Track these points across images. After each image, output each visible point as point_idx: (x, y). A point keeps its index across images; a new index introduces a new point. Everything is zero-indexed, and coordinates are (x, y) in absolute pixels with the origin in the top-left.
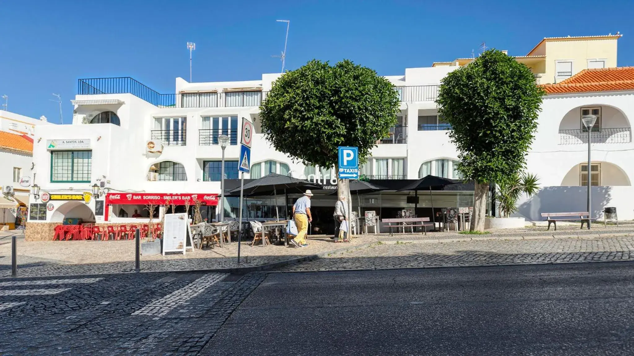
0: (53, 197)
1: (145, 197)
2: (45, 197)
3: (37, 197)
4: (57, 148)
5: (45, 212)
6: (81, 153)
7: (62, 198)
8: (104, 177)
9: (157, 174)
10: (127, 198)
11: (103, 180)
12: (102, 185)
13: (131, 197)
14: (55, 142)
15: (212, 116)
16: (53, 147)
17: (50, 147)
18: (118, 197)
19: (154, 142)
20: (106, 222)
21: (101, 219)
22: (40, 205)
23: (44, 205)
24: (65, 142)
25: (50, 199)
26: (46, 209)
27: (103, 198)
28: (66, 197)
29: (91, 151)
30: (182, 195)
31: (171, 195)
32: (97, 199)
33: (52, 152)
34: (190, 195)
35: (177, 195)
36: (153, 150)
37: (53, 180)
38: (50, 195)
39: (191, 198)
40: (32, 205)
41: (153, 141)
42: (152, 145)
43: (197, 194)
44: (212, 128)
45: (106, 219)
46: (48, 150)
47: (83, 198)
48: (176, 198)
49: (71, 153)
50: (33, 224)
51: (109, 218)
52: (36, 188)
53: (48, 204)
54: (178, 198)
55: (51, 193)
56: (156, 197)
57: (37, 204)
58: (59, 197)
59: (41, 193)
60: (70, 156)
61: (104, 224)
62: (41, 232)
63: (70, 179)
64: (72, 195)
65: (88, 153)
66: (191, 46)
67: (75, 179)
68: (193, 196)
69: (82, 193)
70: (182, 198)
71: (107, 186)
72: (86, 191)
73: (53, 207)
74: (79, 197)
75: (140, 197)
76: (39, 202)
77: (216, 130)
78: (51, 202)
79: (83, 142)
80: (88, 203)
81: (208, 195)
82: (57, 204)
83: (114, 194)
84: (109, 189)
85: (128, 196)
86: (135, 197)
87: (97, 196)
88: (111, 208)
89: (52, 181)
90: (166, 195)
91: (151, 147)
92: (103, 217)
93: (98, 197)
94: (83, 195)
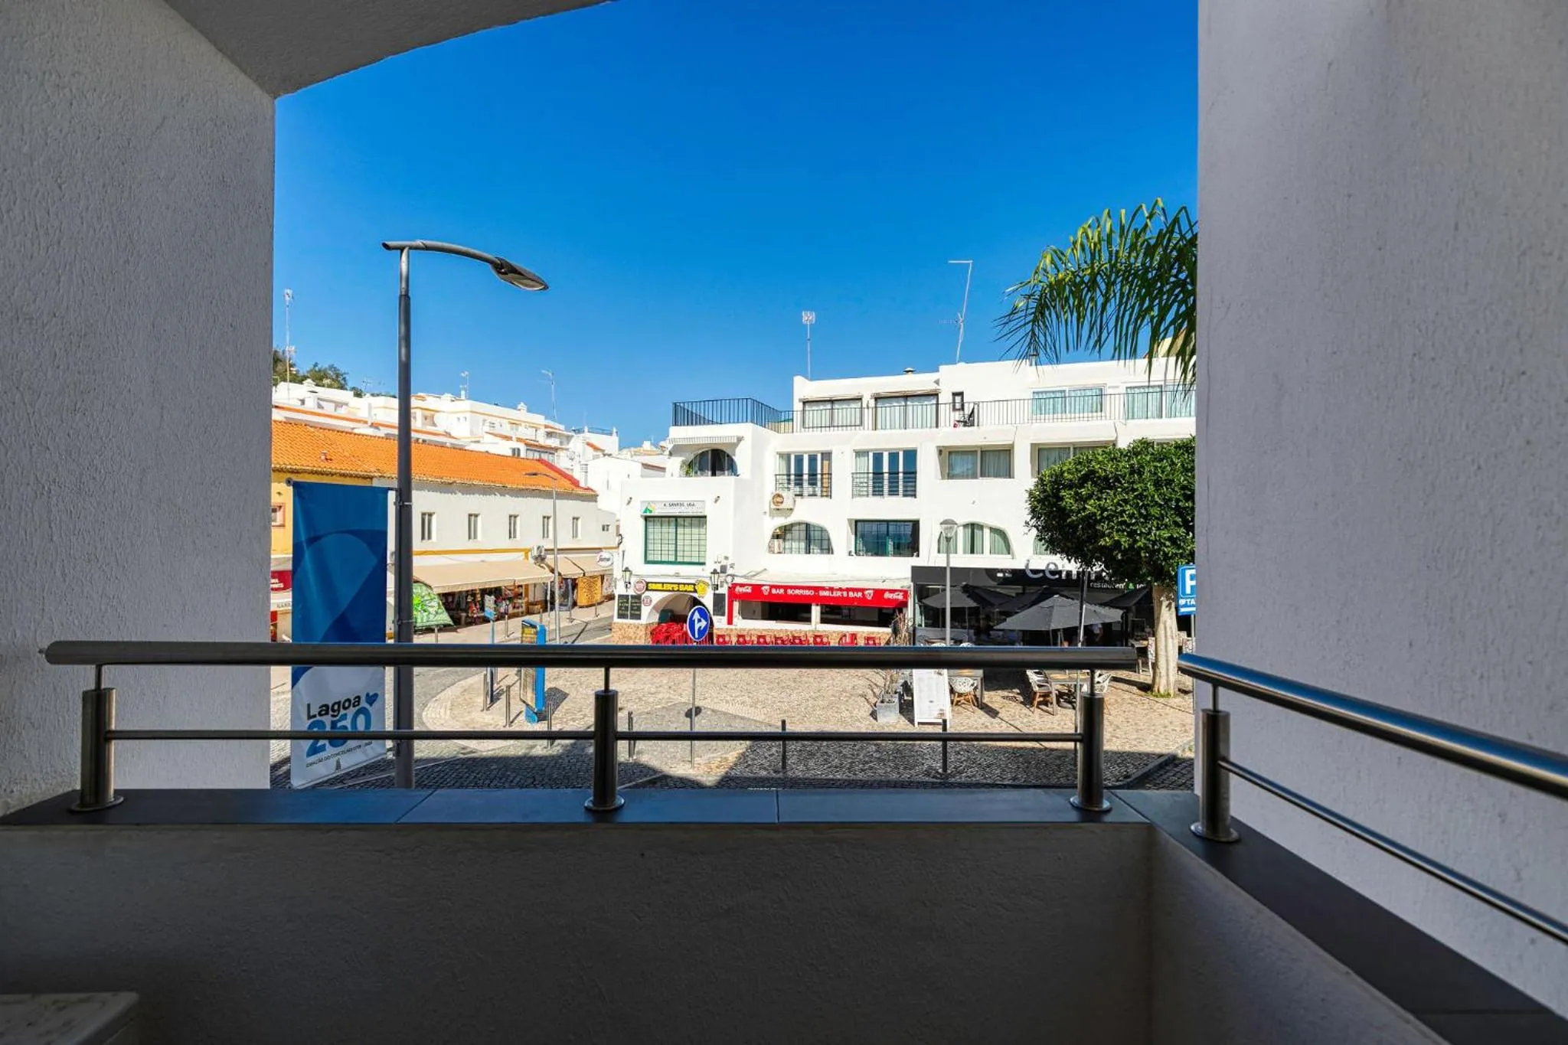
0: (651, 586)
1: (790, 592)
2: (638, 586)
3: (629, 585)
4: (656, 513)
5: (639, 609)
6: (688, 521)
7: (665, 588)
8: (726, 558)
9: (781, 541)
10: (761, 591)
11: (724, 563)
12: (724, 569)
13: (768, 590)
14: (653, 505)
15: (871, 450)
16: (651, 512)
17: (645, 512)
18: (749, 590)
19: (783, 495)
20: (730, 627)
21: (722, 621)
22: (633, 597)
23: (638, 597)
24: (667, 504)
25: (647, 589)
26: (640, 603)
27: (723, 590)
28: (670, 587)
29: (705, 517)
30: (848, 590)
31: (831, 589)
32: (717, 592)
33: (646, 518)
34: (862, 590)
35: (840, 589)
36: (781, 506)
37: (648, 559)
38: (647, 583)
39: (863, 595)
40: (620, 596)
41: (780, 492)
42: (779, 499)
43: (873, 589)
44: (871, 470)
45: (730, 622)
46: (642, 516)
47: (694, 588)
48: (839, 594)
49: (674, 519)
50: (622, 624)
51: (735, 620)
52: (628, 573)
53: (643, 596)
54: (842, 594)
55: (648, 580)
56: (807, 591)
57: (628, 596)
58: (659, 587)
59: (633, 580)
60: (673, 524)
61: (727, 629)
62: (633, 637)
63: (672, 559)
64: (679, 584)
65: (701, 520)
66: (808, 317)
67: (679, 559)
68: (866, 592)
69: (693, 581)
70: (848, 594)
71: (730, 571)
72: (700, 579)
73: (651, 601)
74: (691, 588)
75: (782, 591)
76: (631, 592)
77: (878, 474)
78: (648, 593)
79: (693, 505)
80: (703, 597)
81: (892, 591)
82: (656, 597)
83: (742, 585)
84: (733, 576)
85: (763, 588)
86: (774, 591)
87: (716, 587)
88: (736, 605)
89: (647, 562)
90: (823, 589)
91: (778, 502)
92: (725, 619)
93: (717, 589)
94: (694, 585)
